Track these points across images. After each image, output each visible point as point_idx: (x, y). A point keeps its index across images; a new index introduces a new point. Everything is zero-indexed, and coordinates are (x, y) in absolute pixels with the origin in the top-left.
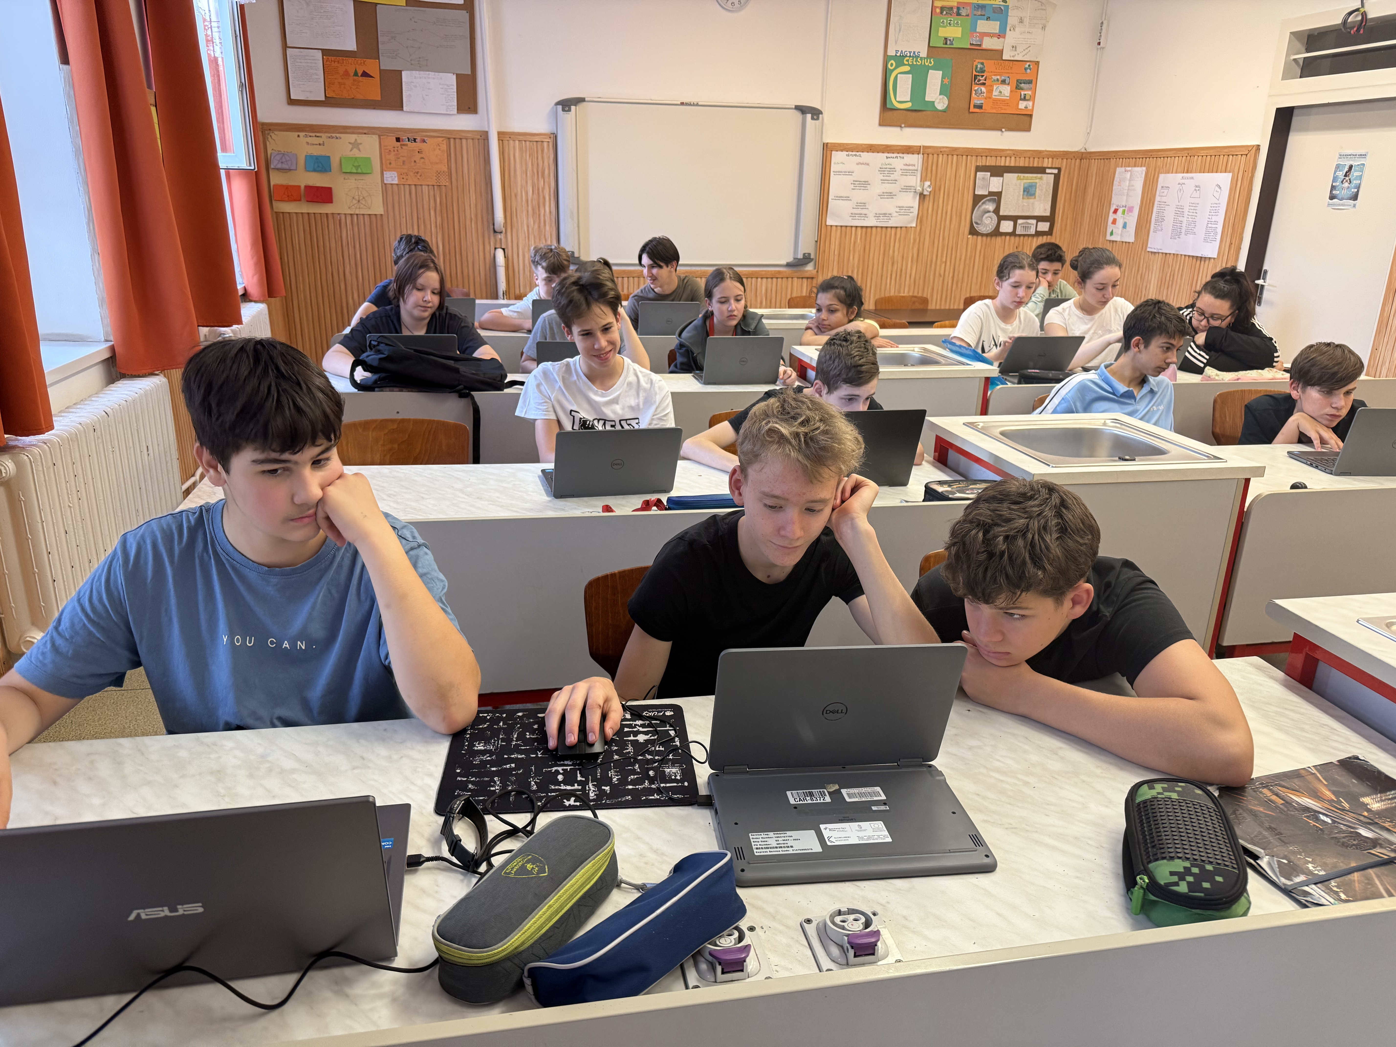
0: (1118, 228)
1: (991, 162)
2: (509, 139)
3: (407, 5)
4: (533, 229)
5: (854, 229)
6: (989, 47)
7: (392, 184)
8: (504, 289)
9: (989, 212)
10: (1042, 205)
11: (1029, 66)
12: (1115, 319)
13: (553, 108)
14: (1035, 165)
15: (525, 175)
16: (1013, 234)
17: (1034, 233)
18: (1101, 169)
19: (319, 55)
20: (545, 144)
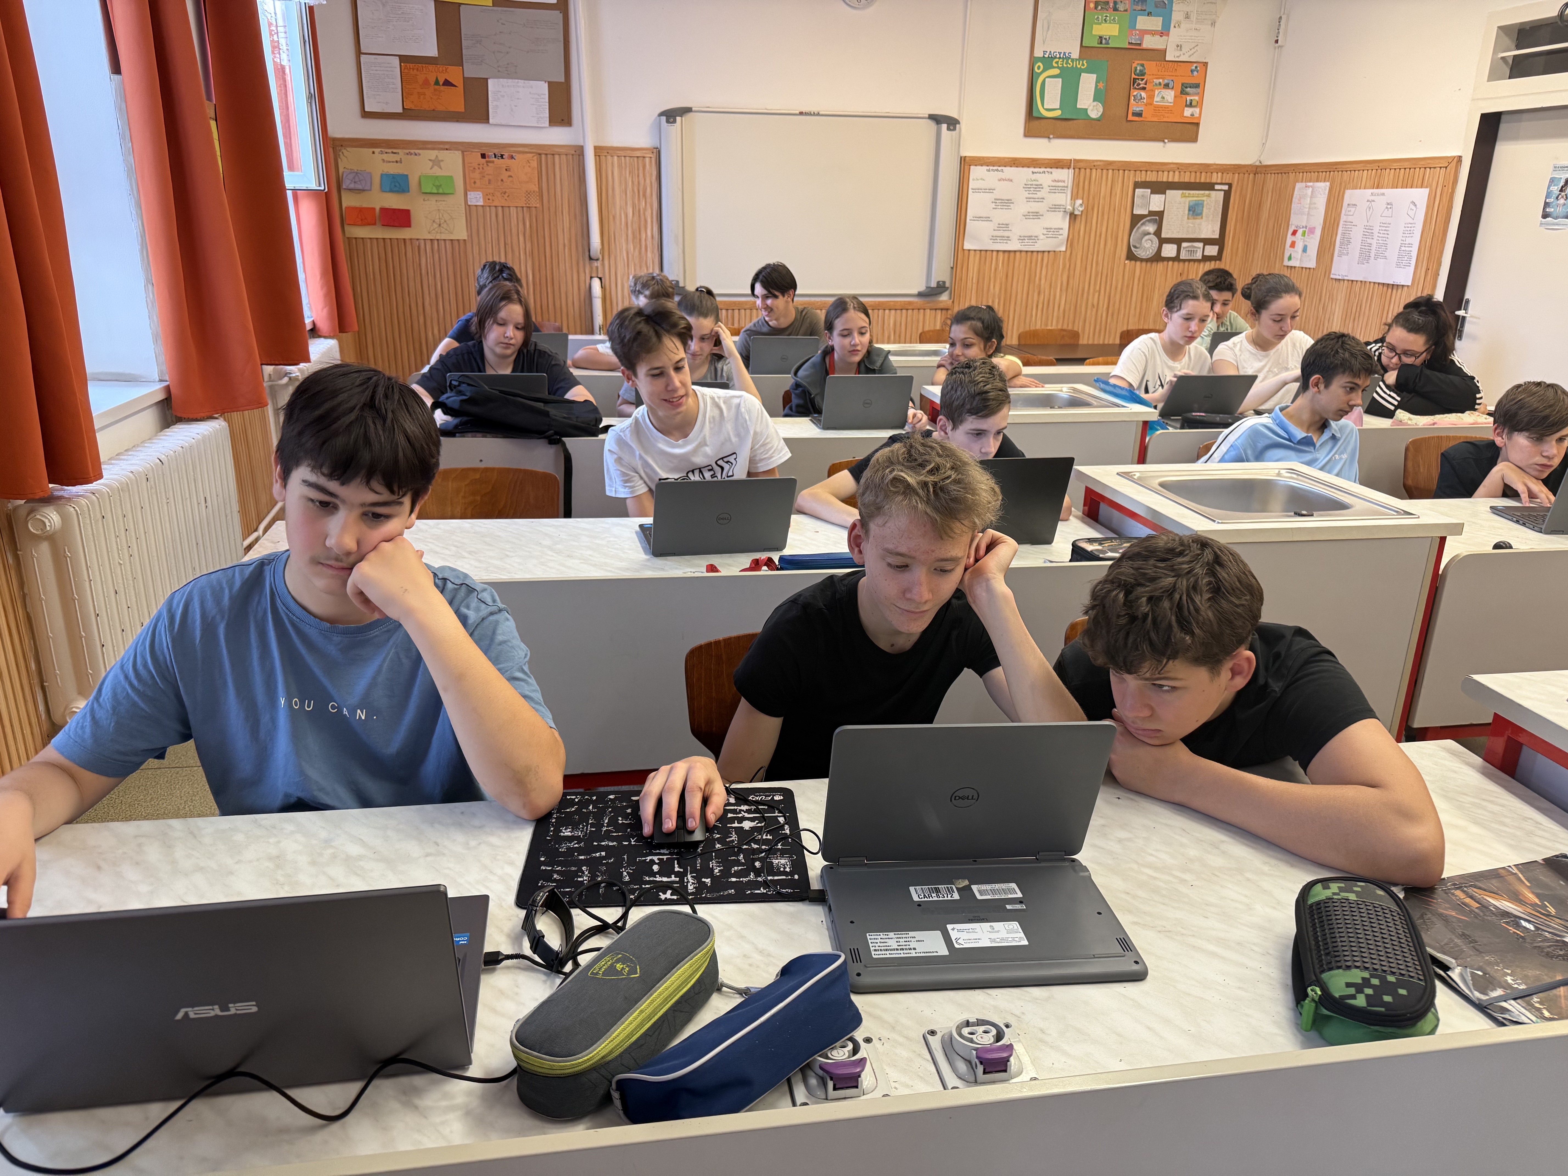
0: (1297, 252)
1: (1151, 177)
2: (606, 154)
3: (493, 6)
4: (633, 256)
5: (995, 253)
6: (1150, 47)
7: (476, 206)
8: (601, 323)
9: (1149, 234)
10: (1210, 226)
11: (1196, 67)
12: (1292, 355)
13: (656, 119)
14: (1203, 180)
15: (624, 196)
16: (1177, 259)
17: (1200, 258)
18: (1279, 185)
19: (396, 61)
20: (647, 160)
